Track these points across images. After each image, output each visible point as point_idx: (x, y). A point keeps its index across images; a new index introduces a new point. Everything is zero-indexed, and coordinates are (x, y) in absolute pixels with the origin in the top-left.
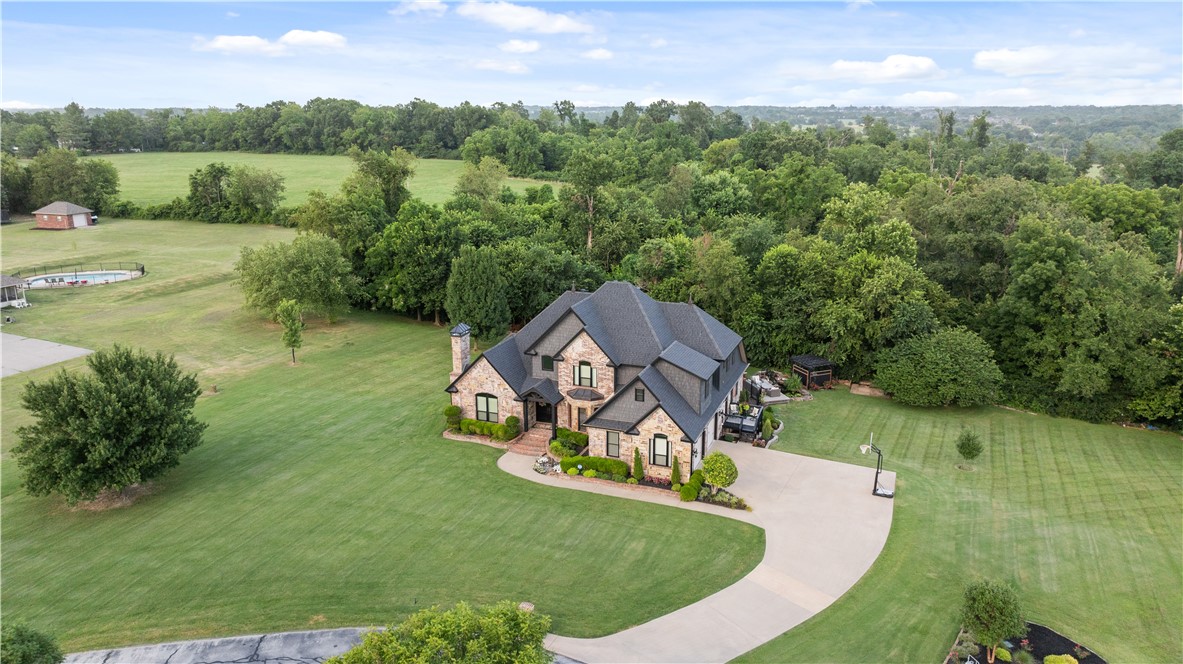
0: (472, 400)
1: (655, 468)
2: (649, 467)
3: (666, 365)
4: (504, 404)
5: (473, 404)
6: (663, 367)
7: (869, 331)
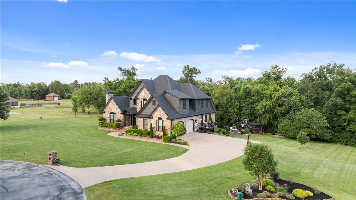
0: (108, 115)
1: (158, 132)
2: (156, 132)
3: (168, 94)
4: (118, 116)
5: (109, 117)
6: (167, 96)
7: (276, 111)
